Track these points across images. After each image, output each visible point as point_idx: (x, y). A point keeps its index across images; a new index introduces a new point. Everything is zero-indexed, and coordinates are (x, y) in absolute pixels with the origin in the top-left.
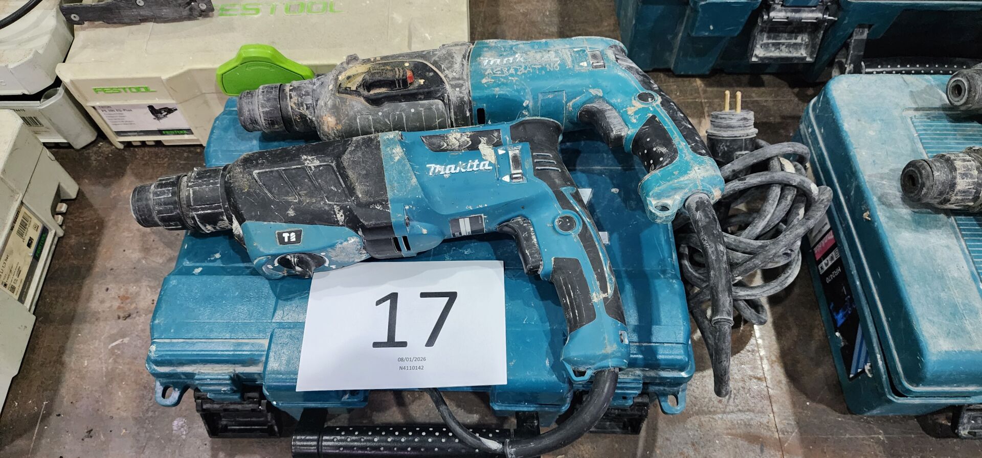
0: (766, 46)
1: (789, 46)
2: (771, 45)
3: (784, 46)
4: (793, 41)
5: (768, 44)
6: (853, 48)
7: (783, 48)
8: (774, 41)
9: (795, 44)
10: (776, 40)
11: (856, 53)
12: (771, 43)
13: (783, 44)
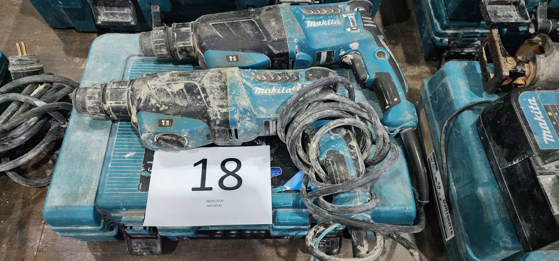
0: (106, 15)
1: (121, 15)
2: (109, 14)
3: (118, 15)
4: (122, 12)
5: (107, 13)
6: (154, 17)
7: (117, 16)
8: (111, 12)
9: (124, 14)
10: (111, 11)
11: (156, 20)
12: (109, 13)
13: (117, 14)
